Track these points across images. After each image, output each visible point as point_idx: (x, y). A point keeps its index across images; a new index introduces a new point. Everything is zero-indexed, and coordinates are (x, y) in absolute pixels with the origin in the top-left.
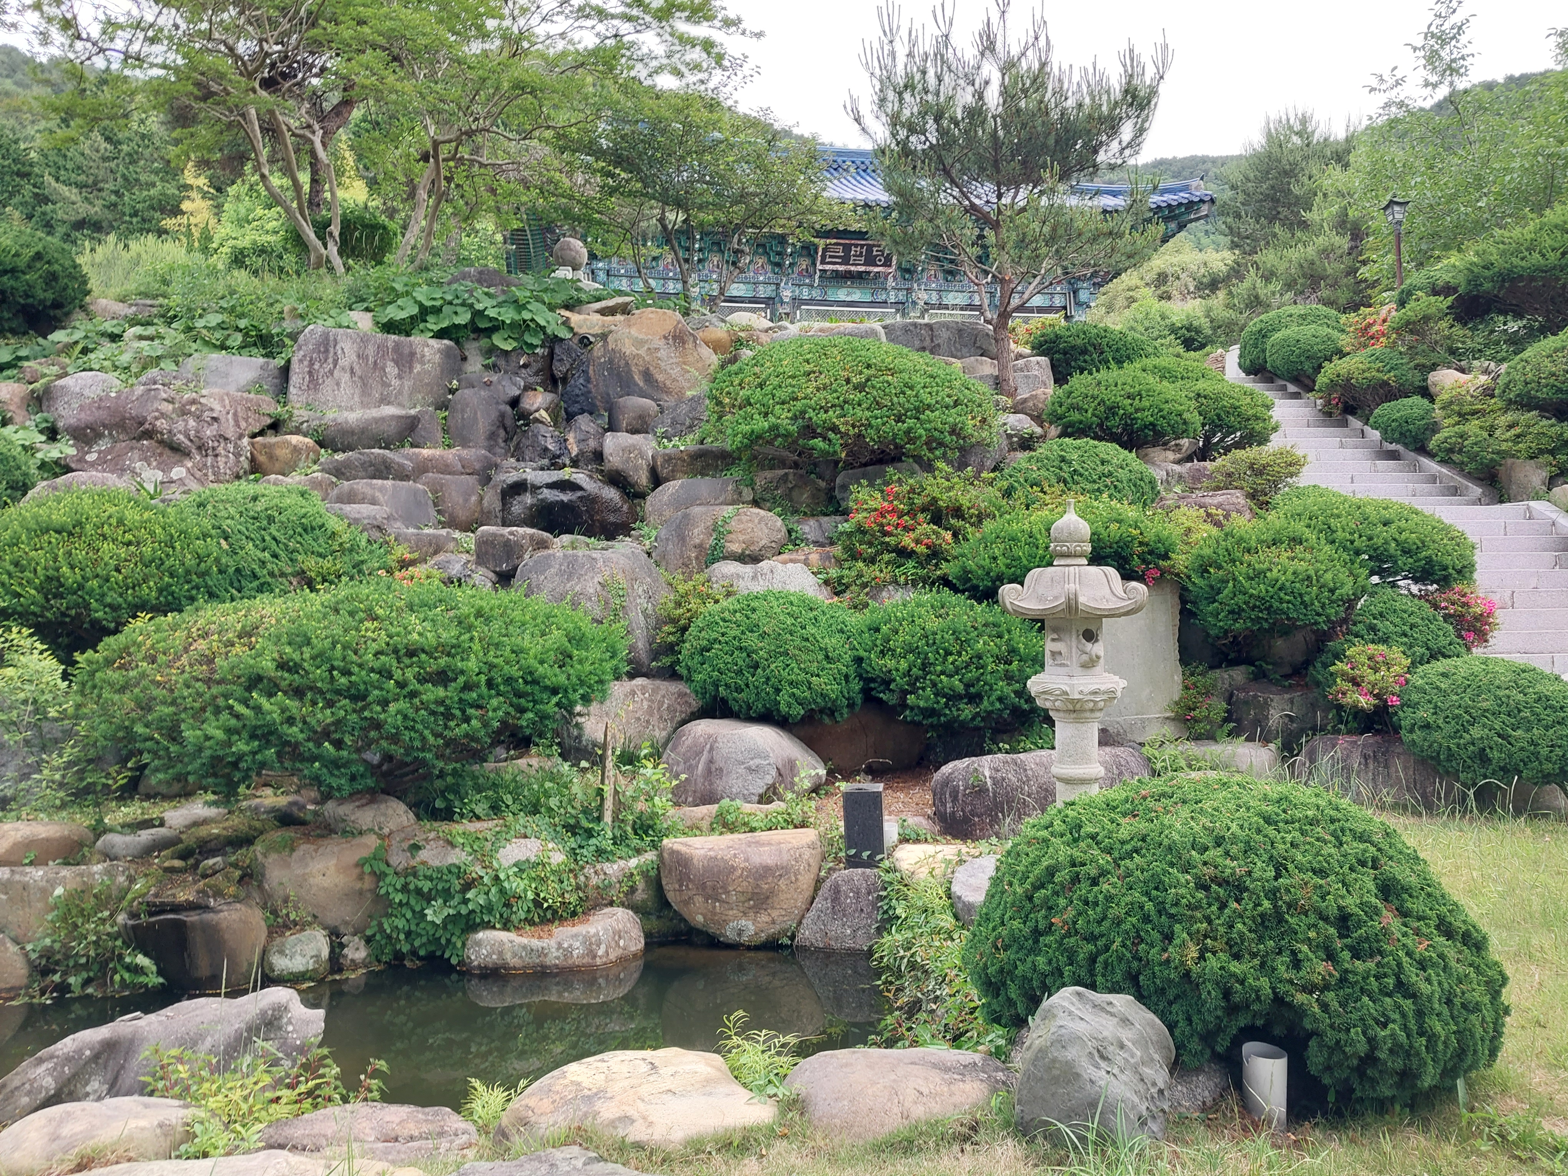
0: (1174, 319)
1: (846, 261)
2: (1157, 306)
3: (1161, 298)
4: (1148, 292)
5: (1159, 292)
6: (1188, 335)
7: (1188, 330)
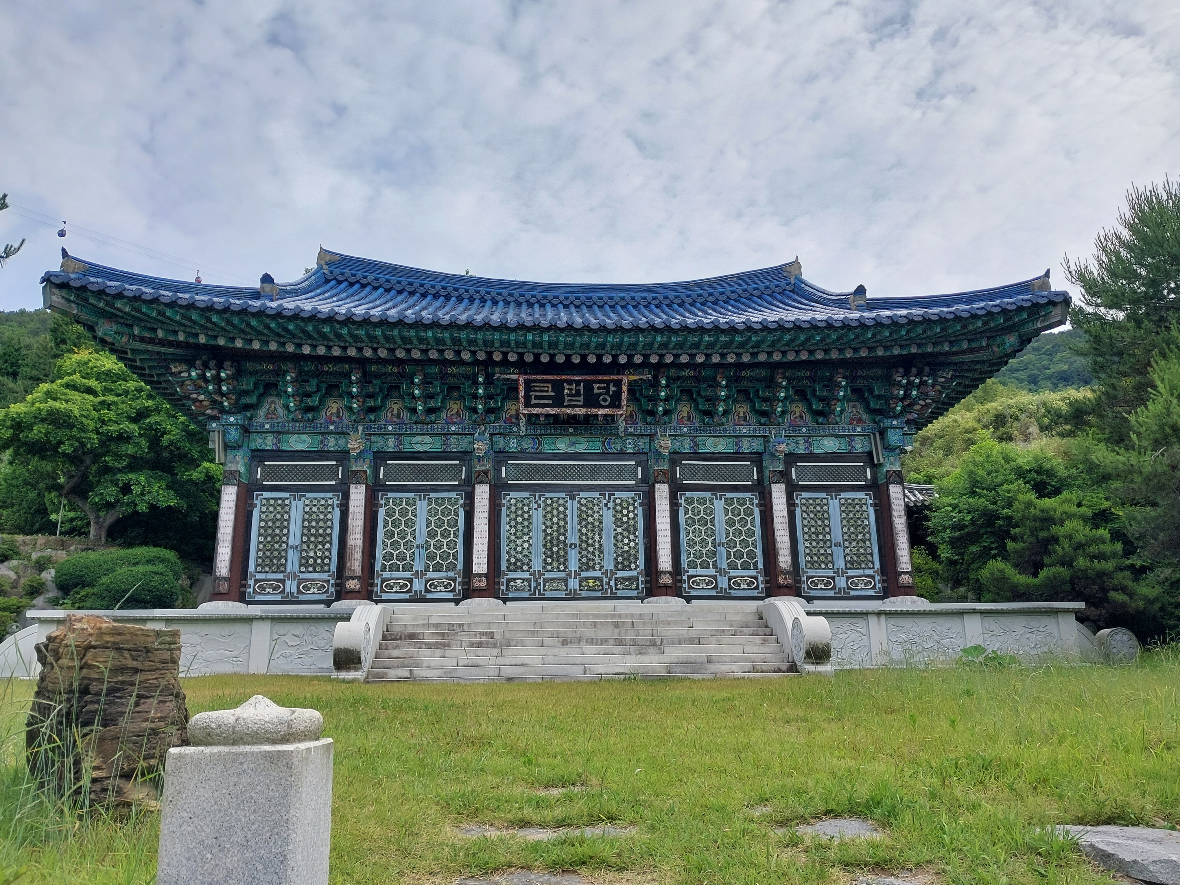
0: (1021, 461)
1: (558, 402)
2: (997, 448)
3: (1001, 439)
4: (986, 433)
5: (998, 434)
6: (1038, 478)
7: (1038, 472)
